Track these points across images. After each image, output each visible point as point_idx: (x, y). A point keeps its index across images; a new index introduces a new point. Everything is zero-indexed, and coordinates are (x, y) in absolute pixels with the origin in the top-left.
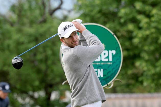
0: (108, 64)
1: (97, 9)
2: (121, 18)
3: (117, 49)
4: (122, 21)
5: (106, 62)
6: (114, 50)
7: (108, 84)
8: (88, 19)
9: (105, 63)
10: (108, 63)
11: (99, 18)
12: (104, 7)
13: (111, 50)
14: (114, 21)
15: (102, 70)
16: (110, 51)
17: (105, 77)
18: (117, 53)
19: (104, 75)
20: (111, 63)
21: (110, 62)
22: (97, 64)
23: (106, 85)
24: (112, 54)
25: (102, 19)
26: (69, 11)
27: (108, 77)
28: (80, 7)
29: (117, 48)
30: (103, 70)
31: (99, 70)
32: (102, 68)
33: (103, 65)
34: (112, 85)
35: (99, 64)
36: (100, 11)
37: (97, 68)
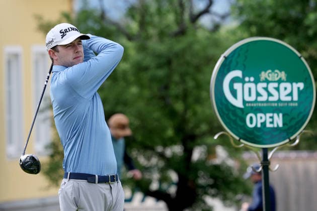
0: (290, 106)
1: (269, 12)
2: (308, 27)
3: (306, 81)
4: (311, 32)
5: (288, 102)
6: (301, 81)
7: (292, 138)
8: (254, 29)
9: (286, 104)
10: (291, 104)
11: (271, 28)
12: (281, 11)
13: (297, 82)
14: (296, 33)
15: (281, 115)
16: (294, 84)
17: (286, 127)
18: (306, 88)
19: (284, 124)
20: (296, 104)
21: (295, 102)
22: (273, 105)
23: (287, 141)
24: (299, 88)
25: (278, 29)
26: (224, 17)
27: (291, 127)
28: (242, 10)
29: (306, 79)
30: (283, 116)
31: (275, 115)
32: (281, 112)
33: (283, 107)
34: (297, 141)
35: (276, 105)
36: (274, 17)
37: (273, 112)
